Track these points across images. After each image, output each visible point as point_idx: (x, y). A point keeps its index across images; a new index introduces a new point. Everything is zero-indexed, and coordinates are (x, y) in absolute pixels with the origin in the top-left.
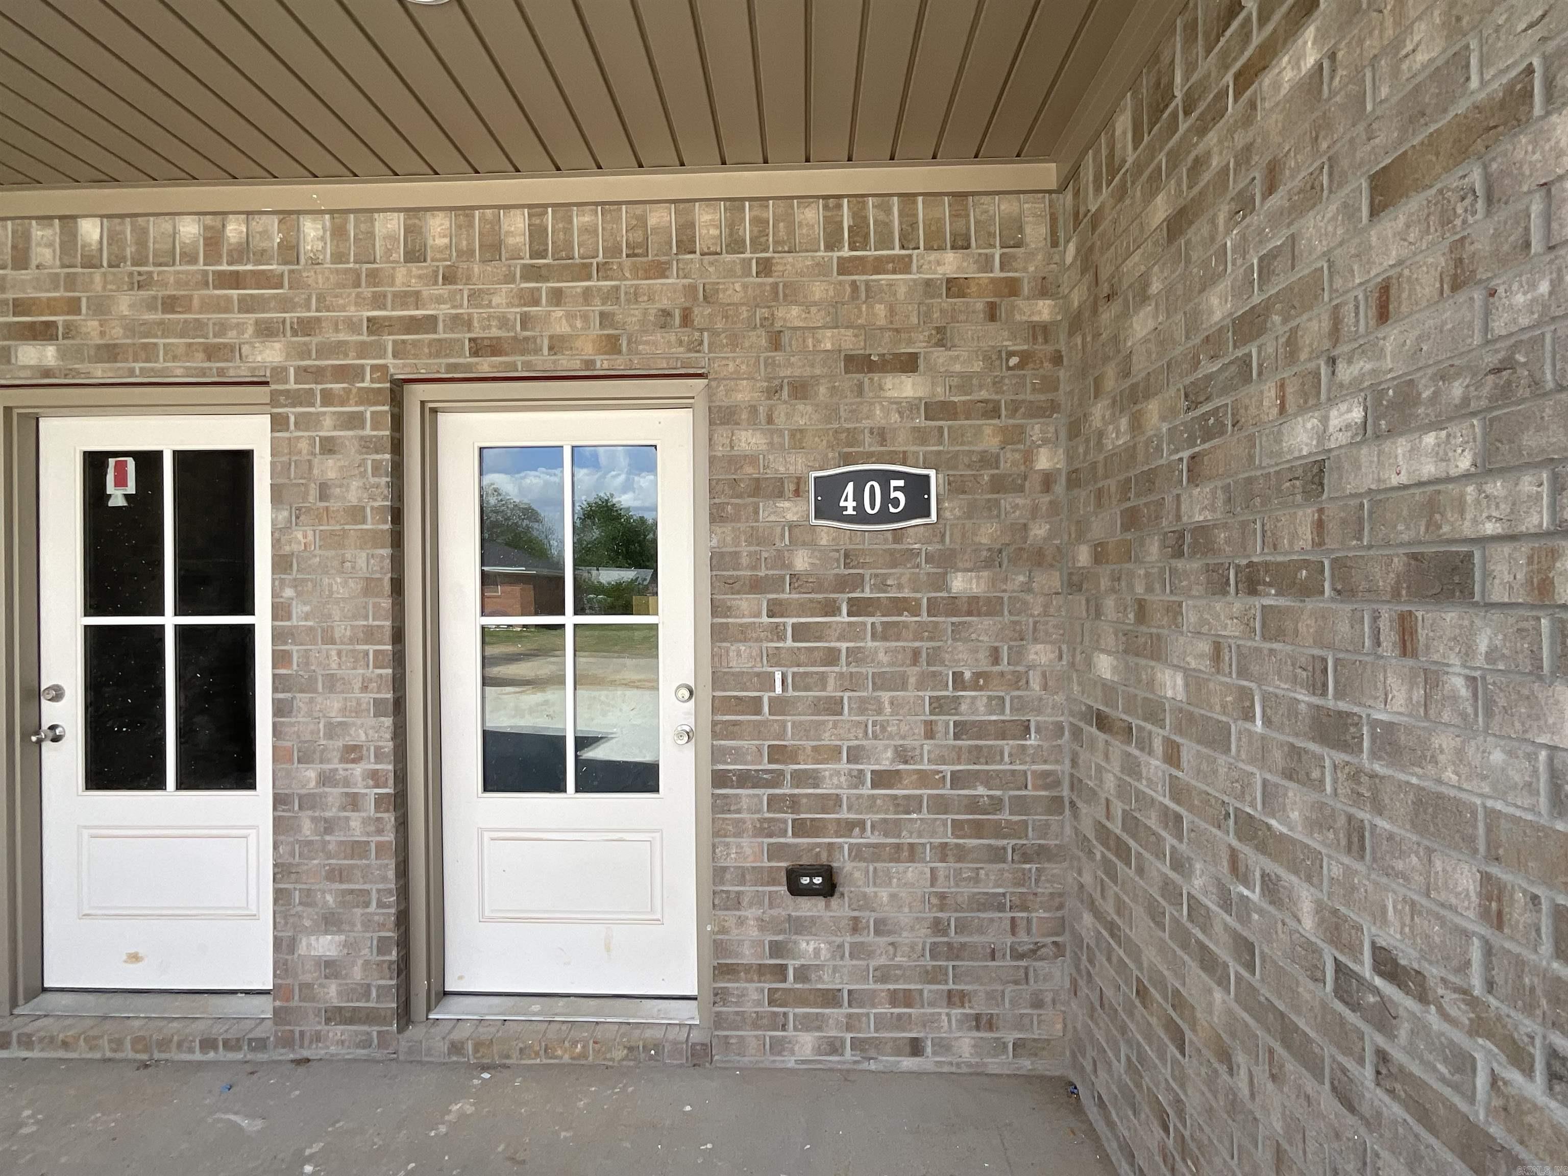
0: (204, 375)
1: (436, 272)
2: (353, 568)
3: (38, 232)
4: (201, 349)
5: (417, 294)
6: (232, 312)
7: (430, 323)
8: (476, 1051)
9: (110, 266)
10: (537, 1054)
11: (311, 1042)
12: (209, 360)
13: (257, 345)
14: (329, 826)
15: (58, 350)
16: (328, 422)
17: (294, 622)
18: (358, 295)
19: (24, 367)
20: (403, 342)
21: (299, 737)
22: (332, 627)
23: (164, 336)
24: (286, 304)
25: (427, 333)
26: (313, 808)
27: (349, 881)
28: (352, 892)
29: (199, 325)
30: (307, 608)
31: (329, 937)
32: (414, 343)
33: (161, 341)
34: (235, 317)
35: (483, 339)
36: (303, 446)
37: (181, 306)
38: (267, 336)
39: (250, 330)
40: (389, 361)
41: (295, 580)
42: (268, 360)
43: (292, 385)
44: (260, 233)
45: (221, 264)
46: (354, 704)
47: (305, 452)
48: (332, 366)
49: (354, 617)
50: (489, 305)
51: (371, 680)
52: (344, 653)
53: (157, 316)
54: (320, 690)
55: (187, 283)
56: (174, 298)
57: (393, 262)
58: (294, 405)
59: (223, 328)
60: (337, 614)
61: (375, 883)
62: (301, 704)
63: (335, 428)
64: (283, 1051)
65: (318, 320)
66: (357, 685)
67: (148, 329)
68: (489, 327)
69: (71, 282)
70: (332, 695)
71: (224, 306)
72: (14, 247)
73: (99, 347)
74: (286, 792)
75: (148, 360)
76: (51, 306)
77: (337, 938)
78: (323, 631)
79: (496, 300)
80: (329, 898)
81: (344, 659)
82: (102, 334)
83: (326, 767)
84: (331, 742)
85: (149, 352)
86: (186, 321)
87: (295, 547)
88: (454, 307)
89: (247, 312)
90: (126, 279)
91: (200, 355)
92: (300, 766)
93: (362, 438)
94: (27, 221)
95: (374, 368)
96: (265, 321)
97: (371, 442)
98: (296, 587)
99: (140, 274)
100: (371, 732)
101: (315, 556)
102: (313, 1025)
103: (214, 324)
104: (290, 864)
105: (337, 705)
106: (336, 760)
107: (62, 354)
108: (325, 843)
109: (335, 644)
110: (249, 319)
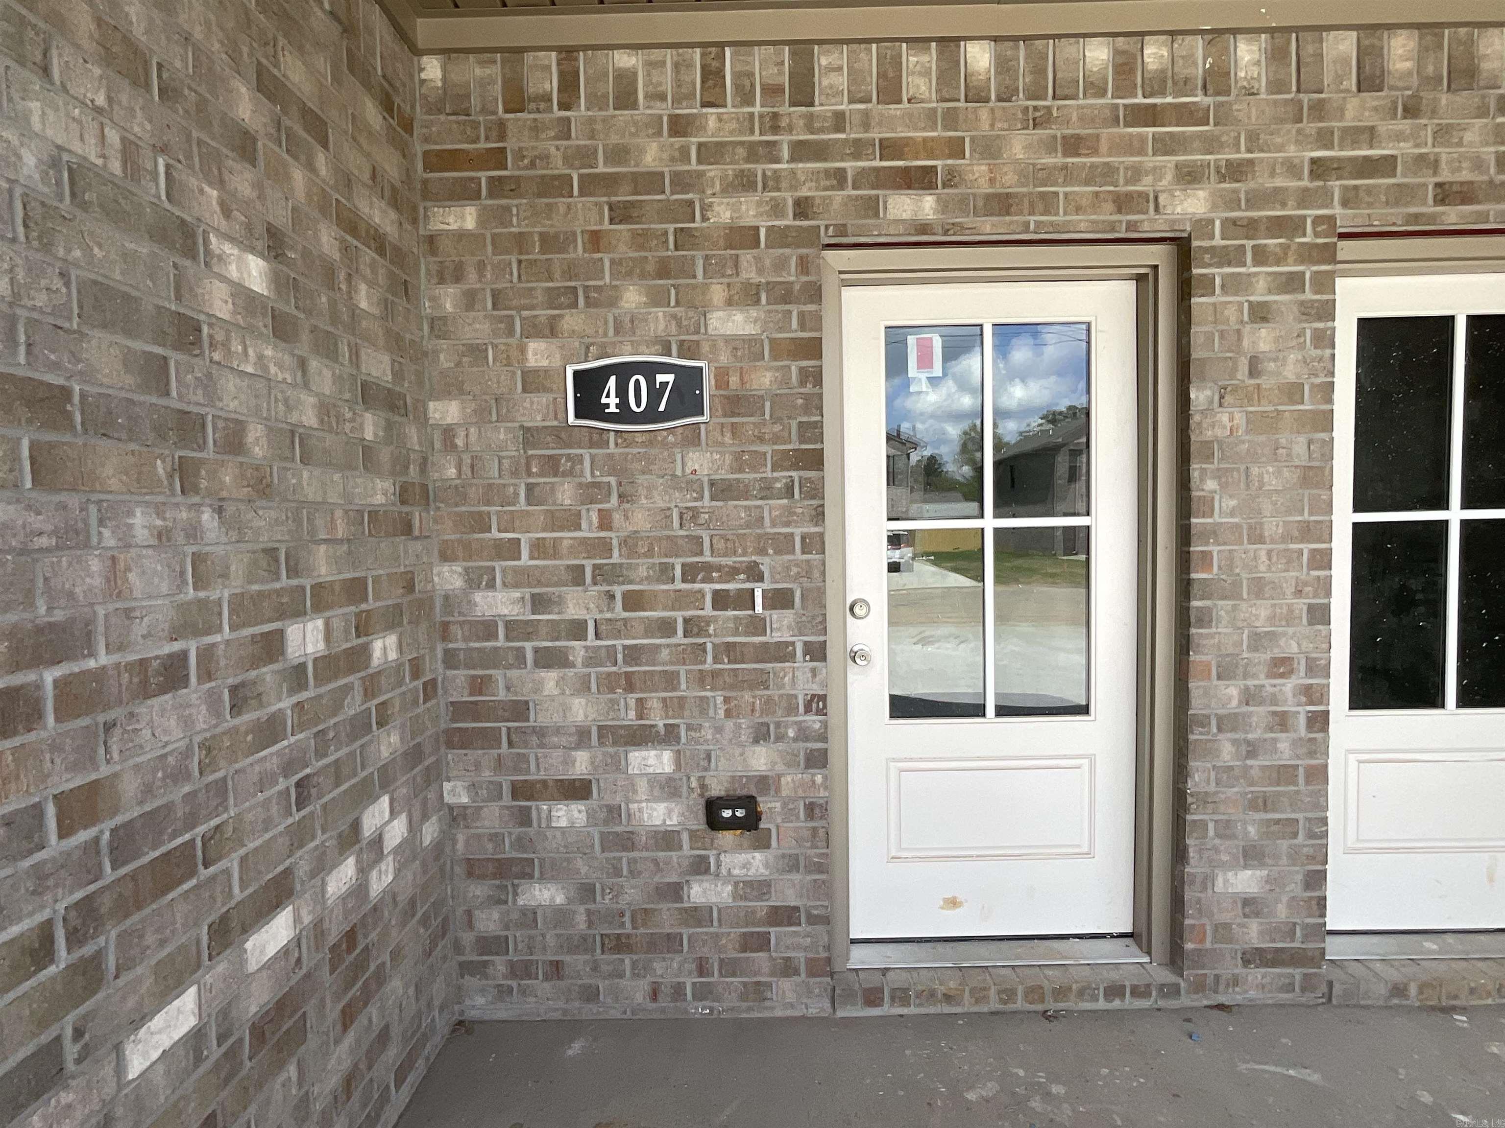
0: (1113, 230)
1: (1395, 103)
2: (1288, 455)
3: (911, 59)
4: (1110, 198)
5: (1372, 129)
6: (1146, 155)
7: (1387, 165)
8: (1421, 992)
9: (1000, 99)
10: (1489, 995)
11: (1228, 985)
12: (1119, 211)
13: (1177, 193)
14: (1252, 750)
15: (938, 201)
16: (1261, 284)
17: (1217, 518)
18: (1299, 132)
19: (897, 221)
20: (1356, 187)
21: (1219, 649)
22: (1261, 524)
23: (1065, 183)
24: (1211, 144)
25: (1383, 177)
26: (1233, 730)
27: (1274, 810)
28: (1278, 822)
29: (1109, 172)
30: (1233, 503)
31: (1249, 872)
32: (1369, 190)
33: (1061, 190)
34: (1150, 161)
35: (1451, 183)
36: (1231, 313)
37: (1088, 148)
38: (1189, 183)
39: (1169, 177)
40: (1337, 210)
41: (1218, 469)
42: (1190, 210)
43: (1218, 241)
44: (1183, 57)
45: (1136, 96)
46: (1284, 611)
47: (1233, 319)
48: (1268, 217)
49: (1289, 512)
50: (1460, 144)
51: (1306, 584)
52: (1274, 554)
53: (1058, 159)
54: (1245, 596)
55: (1093, 120)
56: (1078, 138)
57: (1342, 91)
58: (1220, 265)
59: (1136, 174)
60: (1267, 507)
61: (1306, 811)
62: (1222, 613)
63: (1270, 292)
64: (1195, 996)
65: (1251, 162)
66: (1289, 590)
67: (1046, 175)
68: (1459, 169)
69: (951, 119)
70: (1259, 602)
71: (1136, 147)
72: (881, 75)
73: (988, 197)
74: (1204, 712)
75: (1047, 212)
76: (929, 148)
77: (1258, 873)
78: (1250, 527)
79: (1468, 137)
80: (1252, 830)
81: (1274, 559)
82: (992, 181)
83: (1250, 683)
84: (1257, 655)
85: (1048, 203)
86: (1093, 166)
87: (1219, 432)
88: (1417, 146)
89: (1166, 154)
90: (1020, 116)
91: (1109, 206)
92: (1220, 682)
93: (1302, 303)
94: (898, 44)
95: (1317, 220)
96: (1185, 164)
97: (1312, 307)
98: (1219, 478)
99: (1035, 108)
100: (1304, 644)
101: (1243, 442)
102: (1231, 968)
103: (1126, 169)
104: (1206, 793)
105: (1264, 613)
106: (1262, 676)
107: (943, 206)
108: (1246, 769)
109: (1264, 543)
110: (1169, 161)
